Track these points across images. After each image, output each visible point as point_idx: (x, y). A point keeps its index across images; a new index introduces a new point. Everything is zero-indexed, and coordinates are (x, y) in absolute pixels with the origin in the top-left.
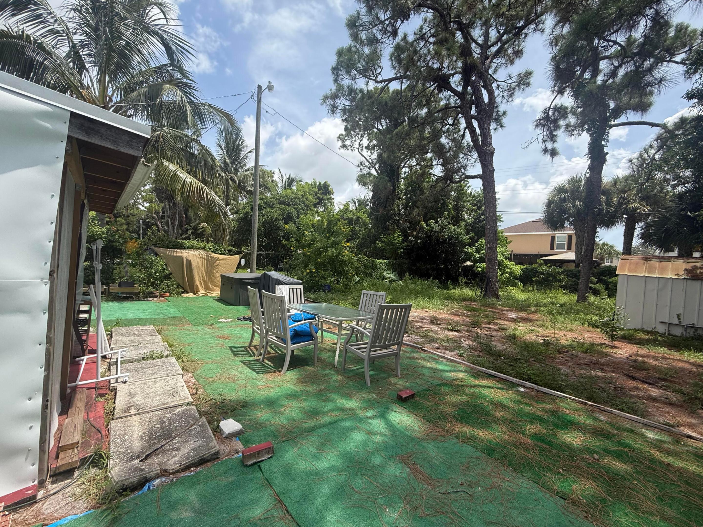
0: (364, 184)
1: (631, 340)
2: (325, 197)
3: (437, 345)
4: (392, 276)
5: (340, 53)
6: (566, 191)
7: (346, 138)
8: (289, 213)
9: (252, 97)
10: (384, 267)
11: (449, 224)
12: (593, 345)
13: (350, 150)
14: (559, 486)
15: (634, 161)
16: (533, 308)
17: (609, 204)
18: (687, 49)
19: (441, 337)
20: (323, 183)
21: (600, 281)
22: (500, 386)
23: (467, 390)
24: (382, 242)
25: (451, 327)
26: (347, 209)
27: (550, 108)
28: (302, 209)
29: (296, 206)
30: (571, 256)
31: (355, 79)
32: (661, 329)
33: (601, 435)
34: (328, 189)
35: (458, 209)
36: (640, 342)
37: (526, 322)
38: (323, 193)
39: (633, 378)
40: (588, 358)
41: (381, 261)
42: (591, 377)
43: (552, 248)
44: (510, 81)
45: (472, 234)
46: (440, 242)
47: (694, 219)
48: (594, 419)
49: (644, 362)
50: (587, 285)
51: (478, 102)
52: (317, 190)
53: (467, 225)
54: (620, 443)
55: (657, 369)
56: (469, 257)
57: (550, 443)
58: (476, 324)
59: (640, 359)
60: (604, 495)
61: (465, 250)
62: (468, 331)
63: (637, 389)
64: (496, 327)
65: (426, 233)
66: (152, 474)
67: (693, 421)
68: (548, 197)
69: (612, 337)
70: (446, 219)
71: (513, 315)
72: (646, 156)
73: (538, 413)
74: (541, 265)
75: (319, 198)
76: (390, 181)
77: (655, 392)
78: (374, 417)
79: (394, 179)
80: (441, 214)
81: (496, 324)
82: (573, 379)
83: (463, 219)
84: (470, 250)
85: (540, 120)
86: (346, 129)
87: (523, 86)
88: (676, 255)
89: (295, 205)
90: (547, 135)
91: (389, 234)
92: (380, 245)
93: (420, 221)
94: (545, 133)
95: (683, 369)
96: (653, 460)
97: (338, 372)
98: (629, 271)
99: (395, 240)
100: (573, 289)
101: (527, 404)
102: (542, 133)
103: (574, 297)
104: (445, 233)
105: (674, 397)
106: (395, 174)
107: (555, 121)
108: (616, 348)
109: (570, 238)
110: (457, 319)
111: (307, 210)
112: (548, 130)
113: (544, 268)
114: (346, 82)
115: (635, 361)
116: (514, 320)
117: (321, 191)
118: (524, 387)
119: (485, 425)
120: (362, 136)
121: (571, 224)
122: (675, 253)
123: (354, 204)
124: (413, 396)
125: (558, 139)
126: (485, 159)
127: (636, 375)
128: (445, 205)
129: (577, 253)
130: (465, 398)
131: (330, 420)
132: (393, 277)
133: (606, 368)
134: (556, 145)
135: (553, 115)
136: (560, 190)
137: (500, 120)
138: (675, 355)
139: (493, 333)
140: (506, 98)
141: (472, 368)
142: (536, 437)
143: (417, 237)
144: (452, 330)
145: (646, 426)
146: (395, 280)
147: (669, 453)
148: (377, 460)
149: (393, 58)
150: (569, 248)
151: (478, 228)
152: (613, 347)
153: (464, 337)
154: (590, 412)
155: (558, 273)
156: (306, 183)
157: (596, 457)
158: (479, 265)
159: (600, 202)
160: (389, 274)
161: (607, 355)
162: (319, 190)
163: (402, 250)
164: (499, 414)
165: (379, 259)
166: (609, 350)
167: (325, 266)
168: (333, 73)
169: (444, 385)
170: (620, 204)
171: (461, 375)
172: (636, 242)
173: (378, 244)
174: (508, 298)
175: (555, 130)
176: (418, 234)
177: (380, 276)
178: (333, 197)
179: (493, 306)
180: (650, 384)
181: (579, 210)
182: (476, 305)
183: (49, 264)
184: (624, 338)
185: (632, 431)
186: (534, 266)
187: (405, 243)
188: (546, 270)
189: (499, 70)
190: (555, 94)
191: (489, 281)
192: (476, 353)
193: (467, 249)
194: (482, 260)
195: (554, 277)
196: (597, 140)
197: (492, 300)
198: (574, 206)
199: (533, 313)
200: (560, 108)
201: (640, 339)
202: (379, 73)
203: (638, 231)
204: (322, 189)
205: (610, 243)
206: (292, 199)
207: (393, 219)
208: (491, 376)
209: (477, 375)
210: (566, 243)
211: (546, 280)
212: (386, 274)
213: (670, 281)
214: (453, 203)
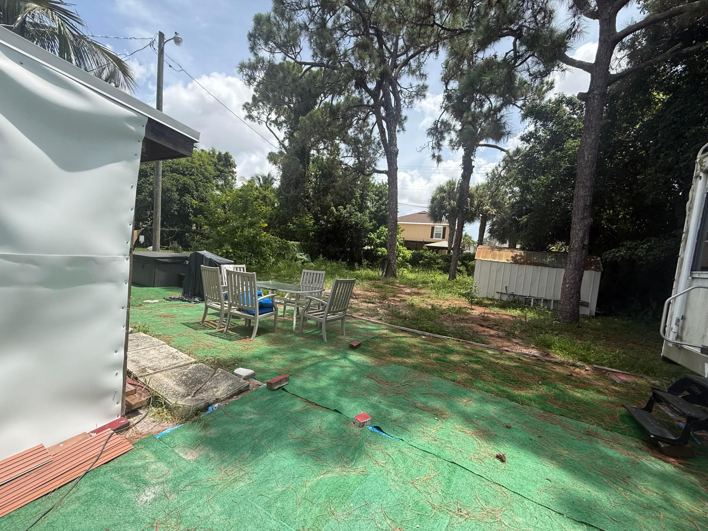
0: (275, 163)
1: (481, 304)
2: (226, 170)
3: (361, 314)
4: (304, 257)
5: (258, 20)
6: (445, 192)
7: (253, 108)
8: (184, 184)
9: (151, 44)
10: (296, 249)
11: (356, 211)
12: (460, 308)
13: (257, 122)
14: (451, 377)
15: (490, 175)
16: (420, 285)
17: (472, 205)
18: (524, 98)
19: (362, 307)
20: (223, 153)
21: (463, 264)
22: (410, 336)
23: (392, 340)
24: (294, 224)
25: (367, 301)
26: (252, 187)
27: (438, 121)
28: (201, 181)
29: (193, 177)
30: (445, 244)
31: (274, 53)
32: (497, 297)
33: (467, 355)
34: (230, 161)
35: (363, 197)
36: (486, 306)
37: (418, 296)
38: (223, 165)
39: (482, 326)
40: (457, 316)
41: (293, 242)
42: (461, 327)
43: (432, 237)
44: (411, 90)
45: (374, 222)
46: (348, 227)
47: (519, 222)
48: (464, 348)
49: (487, 317)
50: (456, 267)
51: (387, 105)
52: (216, 161)
53: (371, 213)
54: (477, 357)
55: (495, 320)
56: (371, 242)
57: (444, 361)
58: (384, 298)
59: (486, 315)
60: (471, 378)
61: (369, 236)
62: (380, 303)
63: (484, 331)
64: (399, 299)
65: (336, 218)
66: (212, 401)
67: (509, 344)
68: (432, 195)
69: (472, 303)
70: (354, 206)
71: (408, 291)
72: (496, 172)
73: (435, 348)
74: (426, 250)
75: (219, 170)
76: (301, 162)
77: (492, 332)
78: (339, 359)
79: (304, 161)
80: (349, 201)
81: (399, 297)
82: (451, 329)
83: (367, 208)
84: (372, 236)
85: (431, 129)
86: (254, 98)
87: (420, 97)
88: (507, 246)
89: (191, 175)
90: (435, 144)
91: (300, 217)
92: (292, 227)
93: (330, 207)
94: (434, 142)
95: (506, 319)
96: (491, 362)
97: (297, 335)
98: (482, 257)
99: (307, 222)
100: (445, 270)
101: (428, 344)
102: (430, 141)
103: (447, 277)
104: (353, 220)
105: (501, 334)
106: (306, 156)
107: (442, 133)
108: (473, 309)
109: (444, 229)
110: (369, 294)
111: (207, 182)
112: (436, 139)
113: (428, 254)
114: (264, 54)
115: (483, 317)
116: (409, 294)
117: (221, 163)
118: (425, 335)
119: (409, 356)
120: (271, 110)
121: (447, 218)
122: (506, 245)
123: (258, 181)
124: (359, 345)
125: (442, 148)
126: (391, 158)
127: (484, 324)
128: (352, 193)
129: (450, 242)
130: (392, 344)
131: (311, 363)
132: (306, 259)
133: (468, 321)
134: (441, 153)
135: (441, 127)
136: (441, 190)
137: (402, 124)
138: (503, 311)
139: (398, 304)
140: (407, 104)
141: (390, 327)
142: (436, 359)
143: (327, 221)
144: (369, 303)
145: (488, 348)
146: (307, 262)
147: (497, 358)
148: (354, 378)
149: (312, 41)
150: (444, 237)
151: (379, 216)
152: (472, 309)
153: (379, 307)
154: (462, 346)
155: (438, 258)
156: (202, 150)
157: (466, 364)
158: (379, 249)
159: (467, 202)
160: (301, 256)
161: (468, 314)
162: (219, 161)
163: (313, 233)
164: (414, 350)
165: (291, 241)
166: (469, 311)
167: (241, 246)
168: (250, 40)
169: (377, 337)
170: (479, 206)
171: (385, 331)
172: (486, 235)
173: (289, 226)
174: (402, 277)
175: (441, 140)
176: (328, 218)
177: (292, 258)
178: (235, 170)
179: (392, 283)
180: (490, 328)
181: (452, 208)
182: (380, 283)
183: (129, 243)
184: (477, 304)
185: (482, 352)
186: (421, 251)
187: (316, 226)
188: (429, 255)
189: (403, 76)
190: (443, 110)
191: (389, 264)
192: (390, 317)
193: (370, 235)
194: (382, 245)
195: (435, 261)
196: (468, 155)
197: (391, 279)
198: (449, 204)
199: (421, 288)
200: (446, 123)
201: (486, 304)
202: (299, 53)
203: (488, 227)
204: (222, 160)
205: (470, 235)
206: (187, 168)
207: (303, 201)
208: (403, 331)
209: (395, 331)
210: (442, 233)
211: (429, 263)
212: (298, 255)
213: (504, 264)
214: (360, 192)
